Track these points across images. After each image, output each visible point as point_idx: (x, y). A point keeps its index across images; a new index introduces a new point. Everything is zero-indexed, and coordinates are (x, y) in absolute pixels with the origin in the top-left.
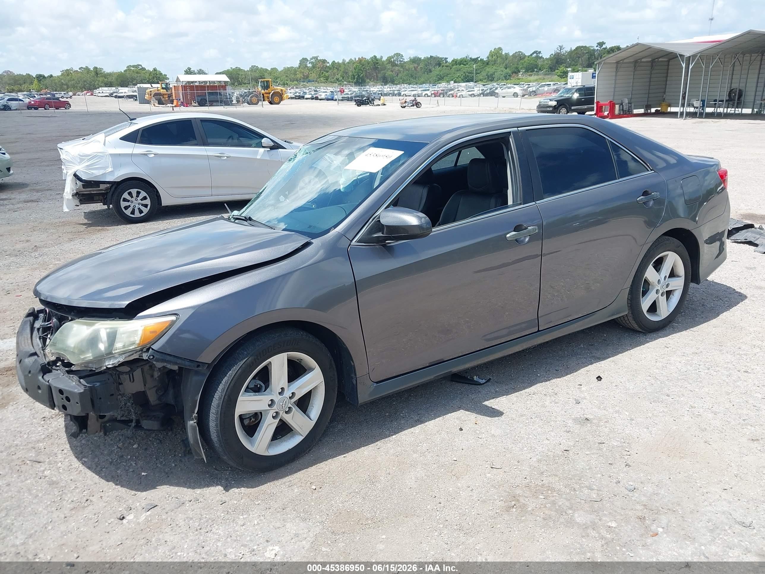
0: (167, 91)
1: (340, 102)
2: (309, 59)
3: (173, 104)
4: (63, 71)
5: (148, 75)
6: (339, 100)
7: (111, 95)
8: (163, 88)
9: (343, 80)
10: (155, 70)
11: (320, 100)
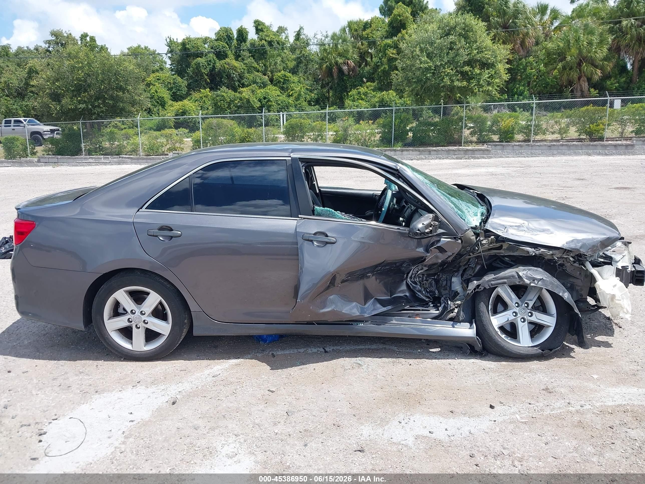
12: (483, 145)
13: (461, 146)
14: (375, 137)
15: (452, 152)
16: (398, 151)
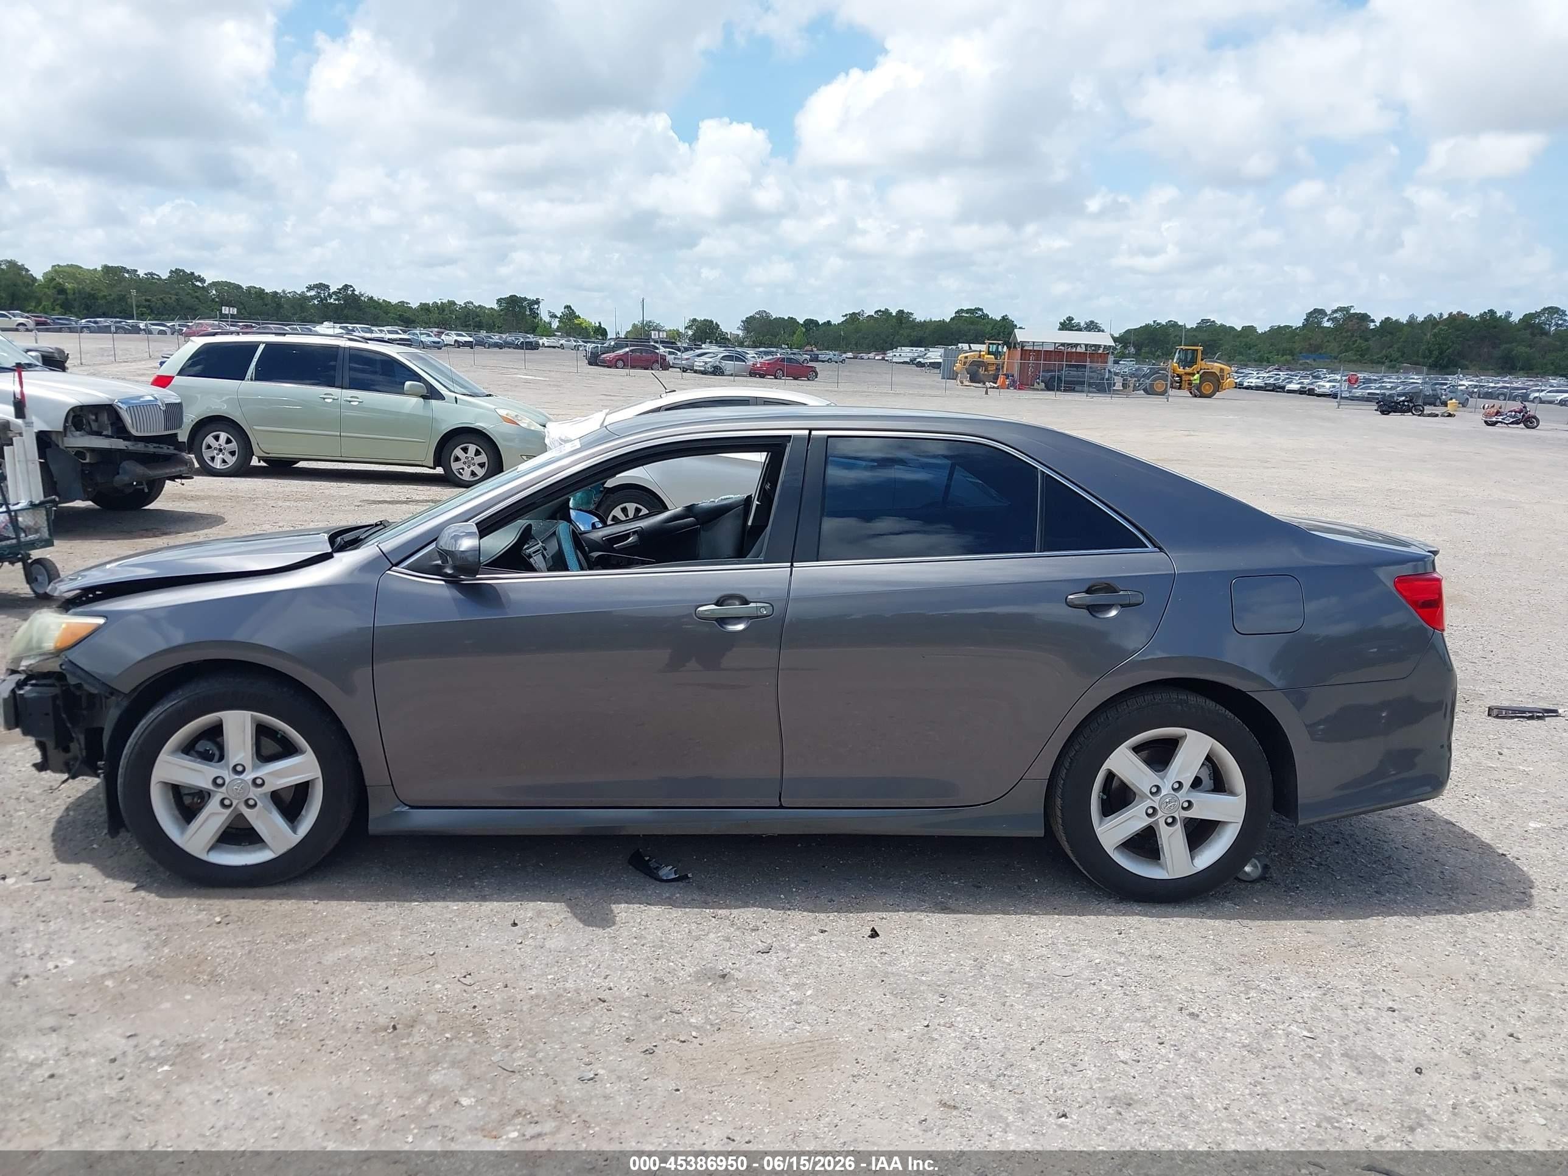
0: (996, 358)
1: (1343, 402)
2: (1329, 312)
3: (996, 383)
4: (846, 315)
5: (989, 327)
6: (1342, 398)
7: (912, 361)
8: (989, 353)
9: (1400, 359)
10: (1004, 318)
11: (1319, 395)
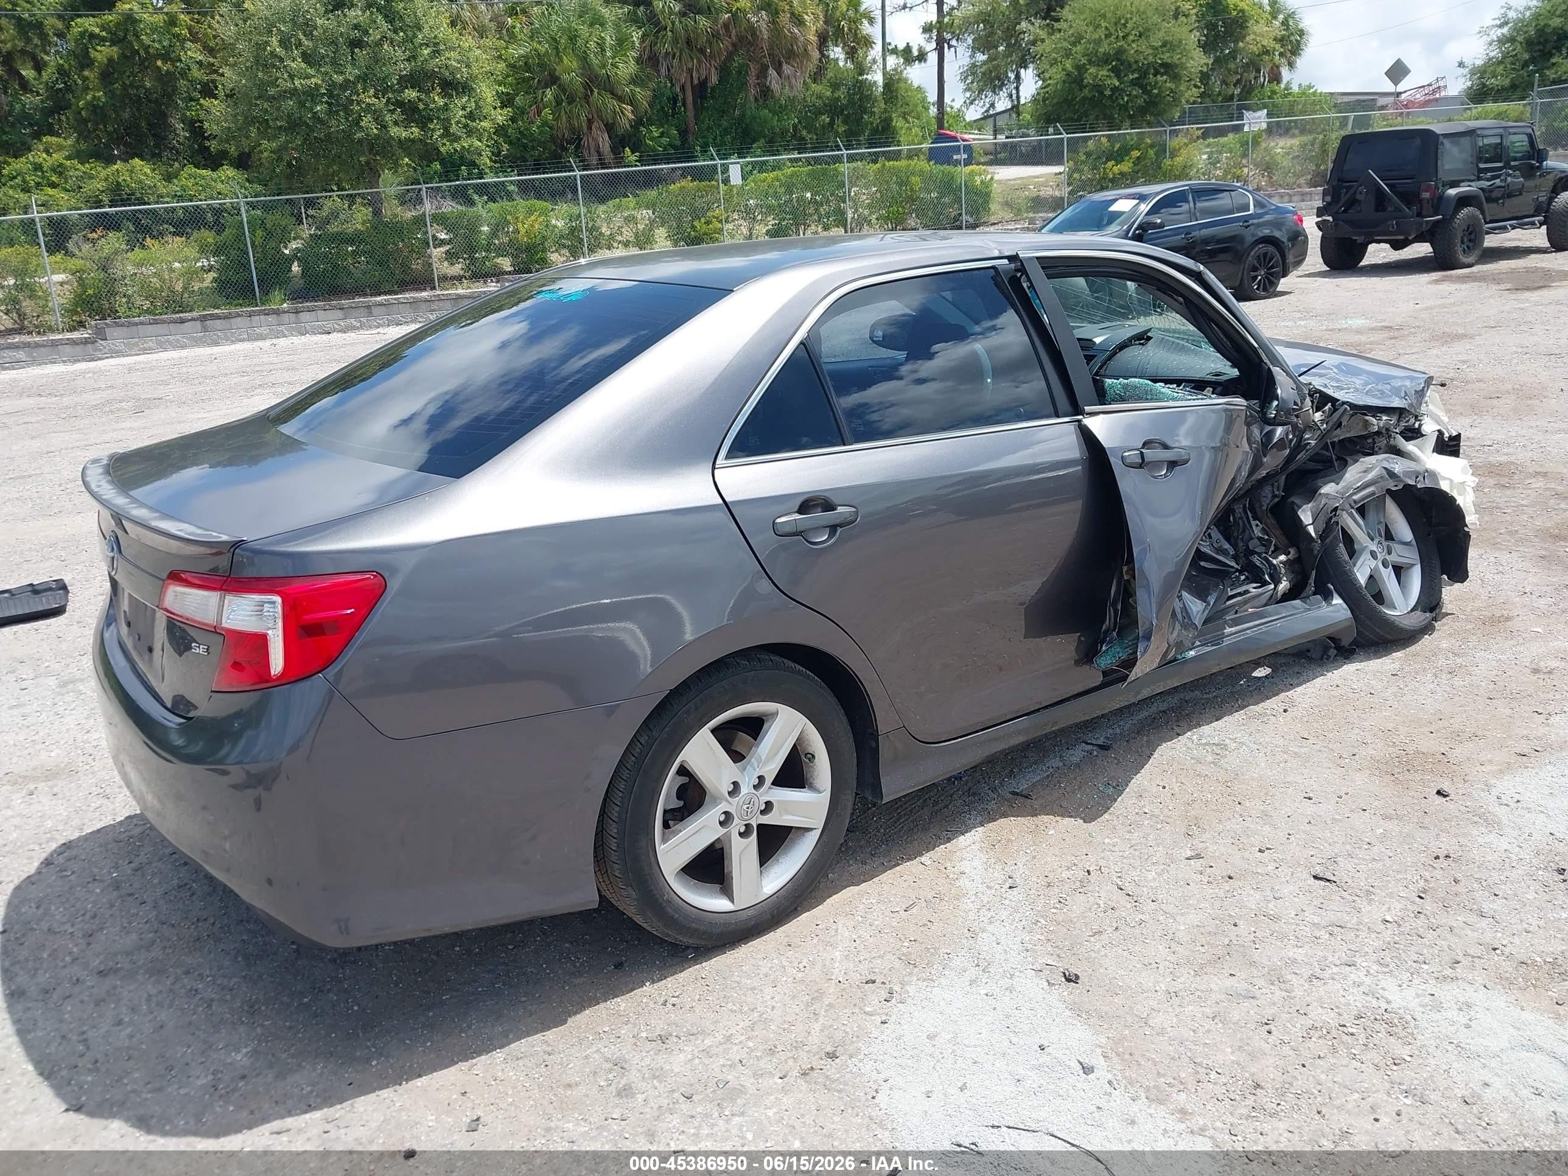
12: (485, 282)
13: (434, 288)
14: (203, 280)
15: (424, 306)
16: (284, 312)
